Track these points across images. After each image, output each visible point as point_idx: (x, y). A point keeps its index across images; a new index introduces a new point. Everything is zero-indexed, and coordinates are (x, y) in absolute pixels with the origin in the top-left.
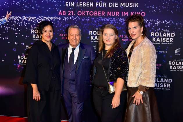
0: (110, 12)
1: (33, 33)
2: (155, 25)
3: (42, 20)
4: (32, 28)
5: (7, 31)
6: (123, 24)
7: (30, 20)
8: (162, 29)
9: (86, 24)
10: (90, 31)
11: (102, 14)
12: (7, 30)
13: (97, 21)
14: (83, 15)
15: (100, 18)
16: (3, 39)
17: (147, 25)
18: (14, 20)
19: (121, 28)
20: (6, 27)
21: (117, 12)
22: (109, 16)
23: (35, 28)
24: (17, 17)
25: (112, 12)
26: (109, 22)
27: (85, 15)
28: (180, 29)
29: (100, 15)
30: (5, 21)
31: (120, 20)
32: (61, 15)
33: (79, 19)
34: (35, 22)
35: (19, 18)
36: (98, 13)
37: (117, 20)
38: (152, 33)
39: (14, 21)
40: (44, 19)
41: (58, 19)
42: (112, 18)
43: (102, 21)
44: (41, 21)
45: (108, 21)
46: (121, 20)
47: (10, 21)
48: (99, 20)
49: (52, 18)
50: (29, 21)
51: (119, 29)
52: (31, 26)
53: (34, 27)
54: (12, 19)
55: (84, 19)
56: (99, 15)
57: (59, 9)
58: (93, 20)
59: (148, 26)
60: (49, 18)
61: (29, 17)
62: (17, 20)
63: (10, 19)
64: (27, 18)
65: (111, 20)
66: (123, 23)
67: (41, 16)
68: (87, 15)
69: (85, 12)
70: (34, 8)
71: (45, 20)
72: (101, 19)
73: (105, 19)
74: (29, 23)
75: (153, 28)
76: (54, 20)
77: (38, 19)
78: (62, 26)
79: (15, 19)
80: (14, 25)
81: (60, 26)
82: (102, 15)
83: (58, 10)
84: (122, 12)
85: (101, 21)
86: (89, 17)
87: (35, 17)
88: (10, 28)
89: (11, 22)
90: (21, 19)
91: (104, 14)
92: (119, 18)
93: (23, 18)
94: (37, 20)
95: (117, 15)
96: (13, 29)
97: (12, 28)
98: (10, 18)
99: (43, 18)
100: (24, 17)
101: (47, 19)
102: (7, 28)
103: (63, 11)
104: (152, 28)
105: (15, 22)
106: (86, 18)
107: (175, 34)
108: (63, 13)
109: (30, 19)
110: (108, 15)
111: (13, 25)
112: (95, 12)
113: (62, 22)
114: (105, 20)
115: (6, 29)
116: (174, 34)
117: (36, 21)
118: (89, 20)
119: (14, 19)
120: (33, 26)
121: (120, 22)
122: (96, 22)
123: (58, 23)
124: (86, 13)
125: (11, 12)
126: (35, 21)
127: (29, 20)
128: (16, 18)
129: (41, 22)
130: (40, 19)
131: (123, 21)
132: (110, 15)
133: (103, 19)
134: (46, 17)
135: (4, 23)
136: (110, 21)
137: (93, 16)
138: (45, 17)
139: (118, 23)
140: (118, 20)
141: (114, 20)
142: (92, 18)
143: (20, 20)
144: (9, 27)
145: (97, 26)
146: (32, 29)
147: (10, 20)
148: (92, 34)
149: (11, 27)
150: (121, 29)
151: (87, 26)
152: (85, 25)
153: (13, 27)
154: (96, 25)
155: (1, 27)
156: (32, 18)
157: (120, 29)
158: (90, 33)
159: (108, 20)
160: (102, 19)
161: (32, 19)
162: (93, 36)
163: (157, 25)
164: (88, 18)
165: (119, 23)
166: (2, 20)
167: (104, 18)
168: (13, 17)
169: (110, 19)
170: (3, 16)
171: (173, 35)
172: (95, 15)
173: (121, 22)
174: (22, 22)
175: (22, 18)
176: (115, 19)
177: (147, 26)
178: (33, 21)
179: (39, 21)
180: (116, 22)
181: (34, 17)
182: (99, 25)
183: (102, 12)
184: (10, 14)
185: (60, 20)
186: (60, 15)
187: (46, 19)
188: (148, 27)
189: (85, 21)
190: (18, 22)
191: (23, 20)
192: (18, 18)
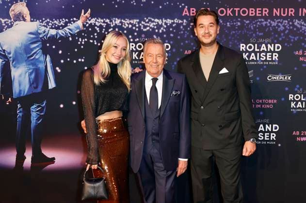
0: (279, 9)
1: (134, 49)
3: (151, 26)
4: (132, 40)
5: (82, 47)
6: (301, 31)
7: (127, 25)
9: (234, 32)
10: (241, 45)
11: (264, 12)
12: (81, 44)
13: (255, 25)
14: (228, 15)
15: (260, 20)
16: (75, 62)
18: (97, 26)
19: (297, 37)
20: (80, 40)
21: (290, 9)
22: (277, 17)
23: (138, 39)
24: (102, 21)
25: (282, 9)
26: (277, 28)
27: (232, 15)
29: (260, 15)
30: (78, 28)
31: (296, 23)
32: (187, 15)
33: (221, 22)
34: (137, 29)
35: (106, 21)
36: (256, 12)
37: (291, 23)
39: (96, 28)
40: (155, 22)
41: (182, 23)
42: (282, 20)
43: (264, 25)
44: (149, 26)
45: (274, 26)
46: (298, 23)
47: (88, 28)
48: (258, 23)
49: (169, 21)
50: (125, 27)
51: (294, 39)
52: (130, 37)
53: (136, 39)
54: (91, 24)
55: (230, 22)
56: (257, 15)
57: (183, 5)
58: (248, 25)
60: (164, 21)
61: (124, 20)
62: (101, 25)
63: (87, 23)
64: (121, 22)
65: (279, 24)
66: (301, 28)
67: (149, 18)
68: (237, 15)
69: (232, 9)
70: (135, 4)
71: (156, 25)
72: (261, 22)
73: (270, 23)
74: (125, 32)
76: (174, 25)
77: (143, 23)
78: (189, 36)
79: (97, 24)
80: (96, 34)
81: (186, 36)
82: (264, 15)
83: (180, 7)
84: (300, 9)
85: (262, 25)
86: (239, 19)
87: (138, 21)
88: (88, 40)
89: (90, 29)
90: (109, 23)
91: (268, 13)
92: (294, 21)
93: (113, 21)
94: (141, 25)
95: (291, 14)
96: (94, 42)
97: (91, 41)
98: (88, 21)
99: (153, 22)
100: (116, 19)
101: (160, 24)
102: (82, 41)
103: (191, 9)
105: (98, 29)
106: (234, 20)
108: (191, 12)
109: (128, 23)
110: (274, 15)
111: (94, 36)
112: (251, 9)
113: (189, 29)
114: (269, 25)
115: (79, 43)
117: (139, 27)
118: (239, 24)
119: (95, 24)
120: (134, 38)
121: (296, 27)
122: (253, 27)
123: (181, 30)
124: (233, 12)
125: (89, 10)
126: (136, 27)
127: (125, 25)
128: (99, 22)
129: (148, 28)
130: (147, 24)
131: (301, 25)
132: (278, 15)
133: (265, 23)
134: (159, 19)
135: (76, 32)
136: (277, 25)
137: (248, 17)
138: (156, 20)
139: (293, 29)
140: (293, 23)
141: (285, 23)
142: (245, 21)
143: (108, 26)
144: (86, 40)
145: (254, 35)
146: (132, 42)
147: (87, 25)
148: (244, 50)
149: (89, 38)
150: (298, 39)
151: (236, 36)
152: (231, 33)
153: (94, 39)
154: (252, 32)
155: (71, 39)
156: (132, 22)
157: (296, 39)
158: (242, 47)
159: (274, 24)
160: (263, 22)
161: (130, 23)
162: (247, 54)
164: (238, 21)
165: (295, 29)
166: (72, 26)
167: (266, 20)
168: (93, 21)
169: (279, 22)
170: (73, 18)
172: (250, 15)
173: (299, 26)
174: (112, 29)
175: (111, 21)
176: (286, 21)
178: (134, 28)
179: (145, 27)
180: (290, 26)
181: (135, 21)
182: (258, 33)
183: (264, 9)
184: (88, 14)
185: (184, 24)
186: (185, 15)
187: (158, 22)
189: (233, 27)
190: (104, 30)
191: (114, 26)
192: (104, 22)
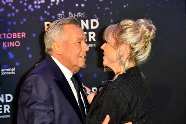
2: (52, 4)
8: (70, 13)
17: (33, 5)
28: (108, 8)
38: (46, 23)
59: (36, 7)
75: (48, 10)
104: (46, 12)
107: (99, 21)
116: (96, 21)
163: (57, 4)
171: (95, 24)
177: (33, 7)
188: (35, 9)
